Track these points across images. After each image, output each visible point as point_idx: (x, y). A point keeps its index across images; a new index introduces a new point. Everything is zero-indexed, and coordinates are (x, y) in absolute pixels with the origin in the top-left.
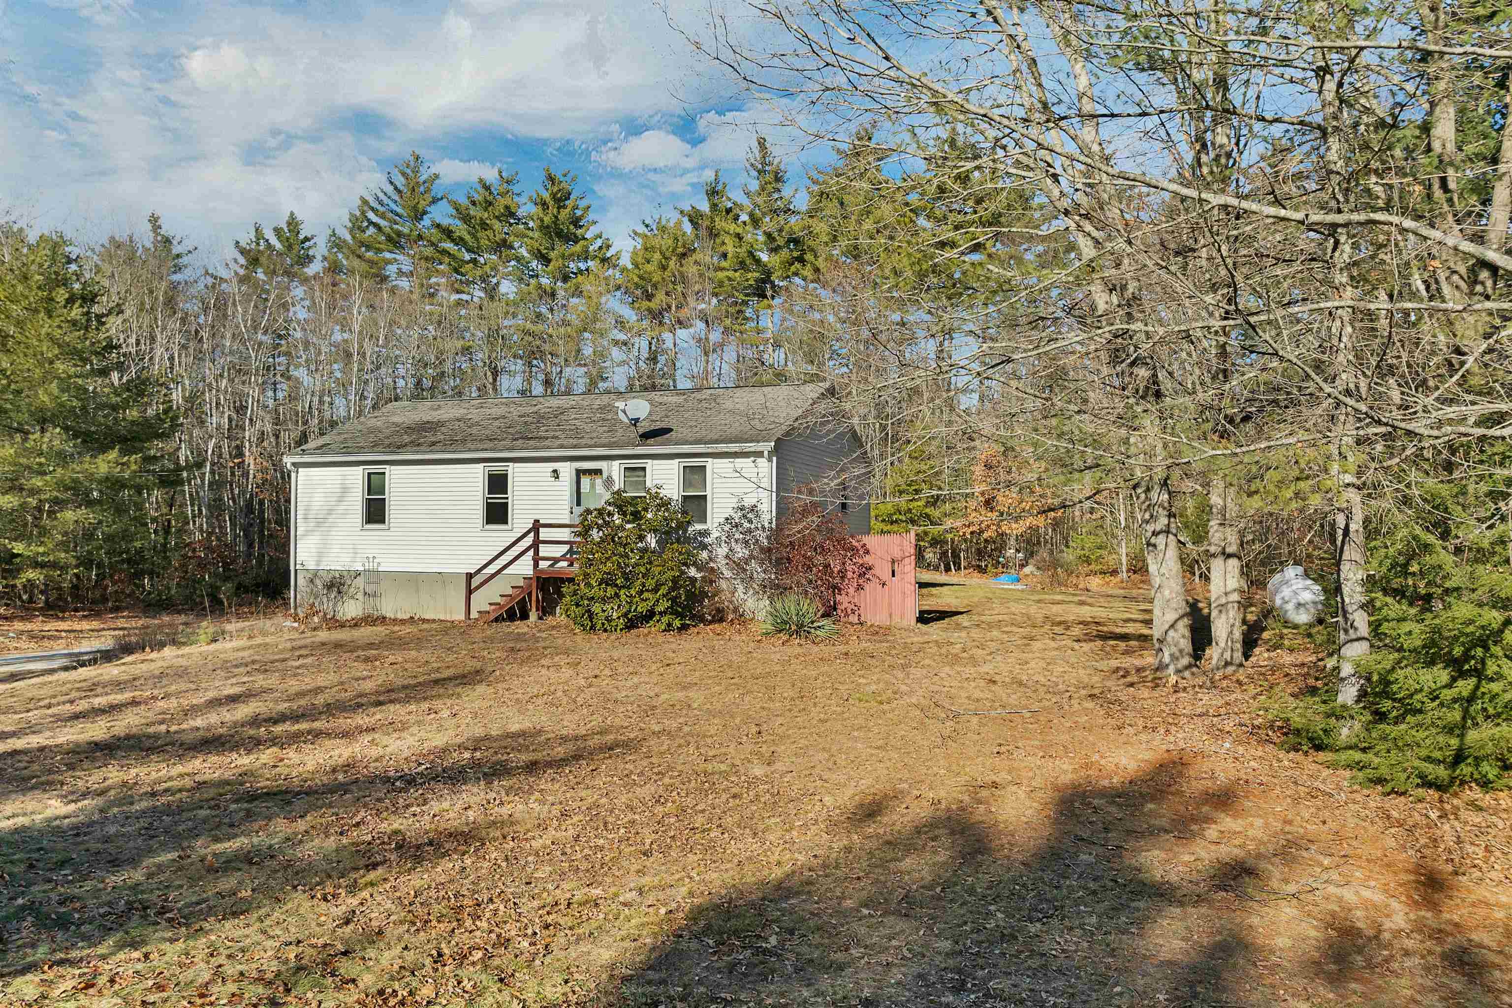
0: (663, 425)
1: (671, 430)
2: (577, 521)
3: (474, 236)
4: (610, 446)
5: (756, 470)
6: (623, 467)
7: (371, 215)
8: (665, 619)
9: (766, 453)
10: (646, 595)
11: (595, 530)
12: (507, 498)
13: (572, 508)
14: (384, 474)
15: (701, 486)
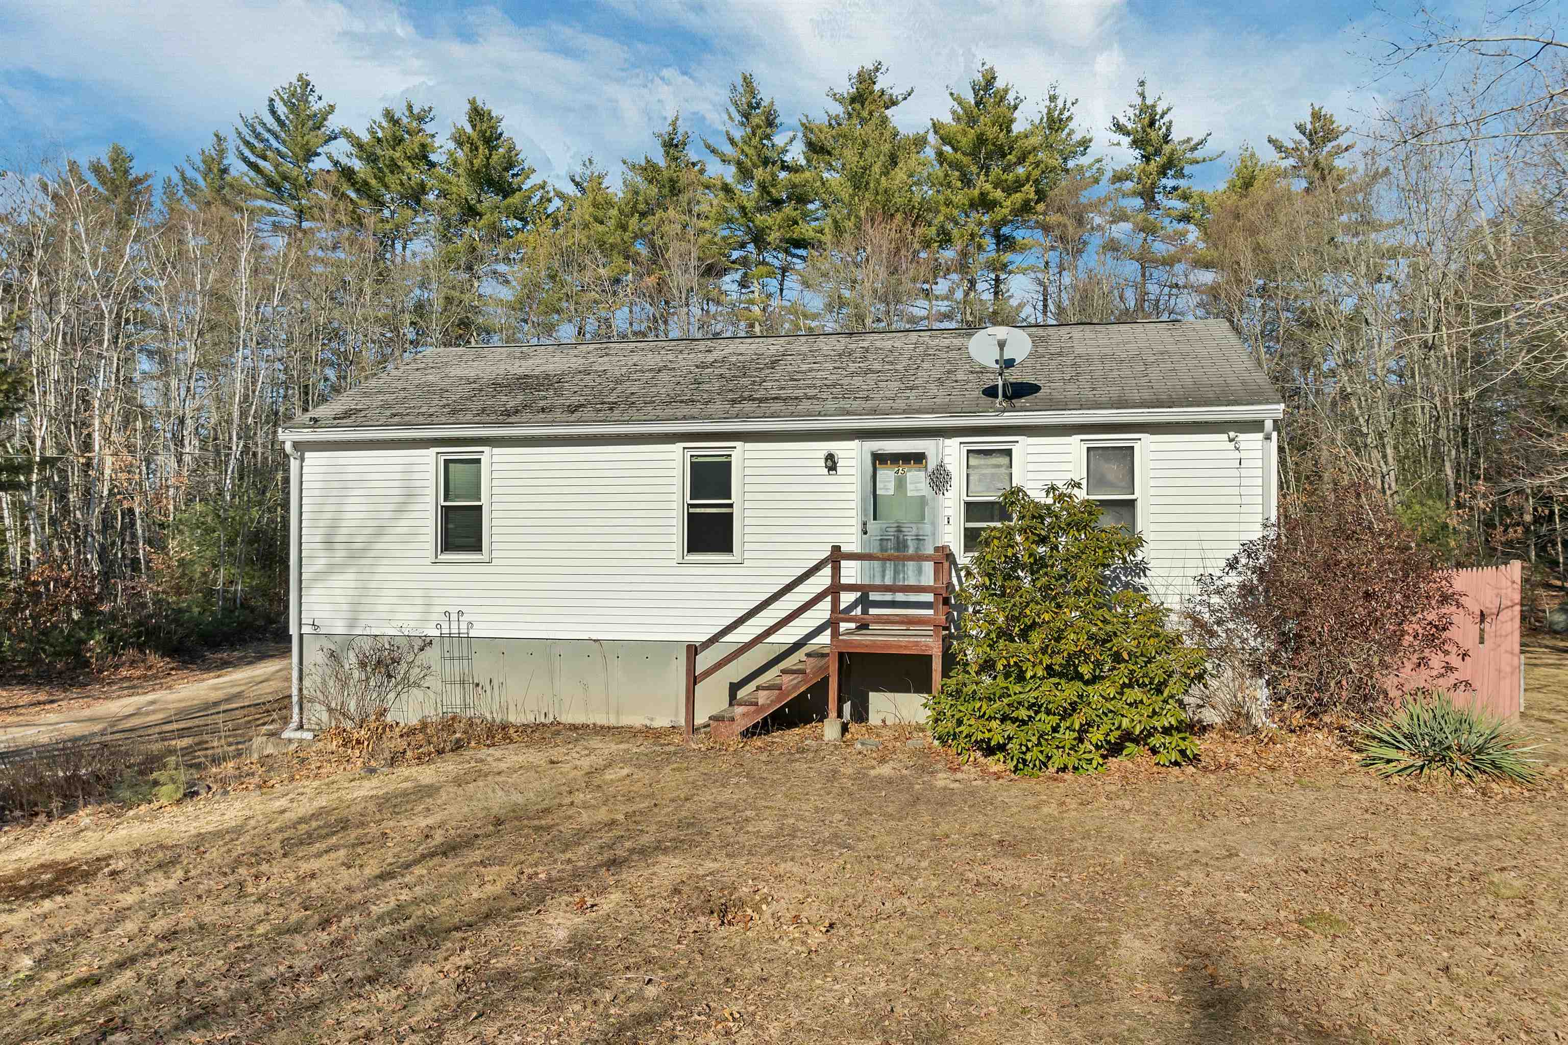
3: (382, 180)
5: (1237, 455)
6: (964, 450)
9: (1261, 425)
12: (731, 506)
13: (865, 524)
14: (478, 461)
15: (1123, 484)
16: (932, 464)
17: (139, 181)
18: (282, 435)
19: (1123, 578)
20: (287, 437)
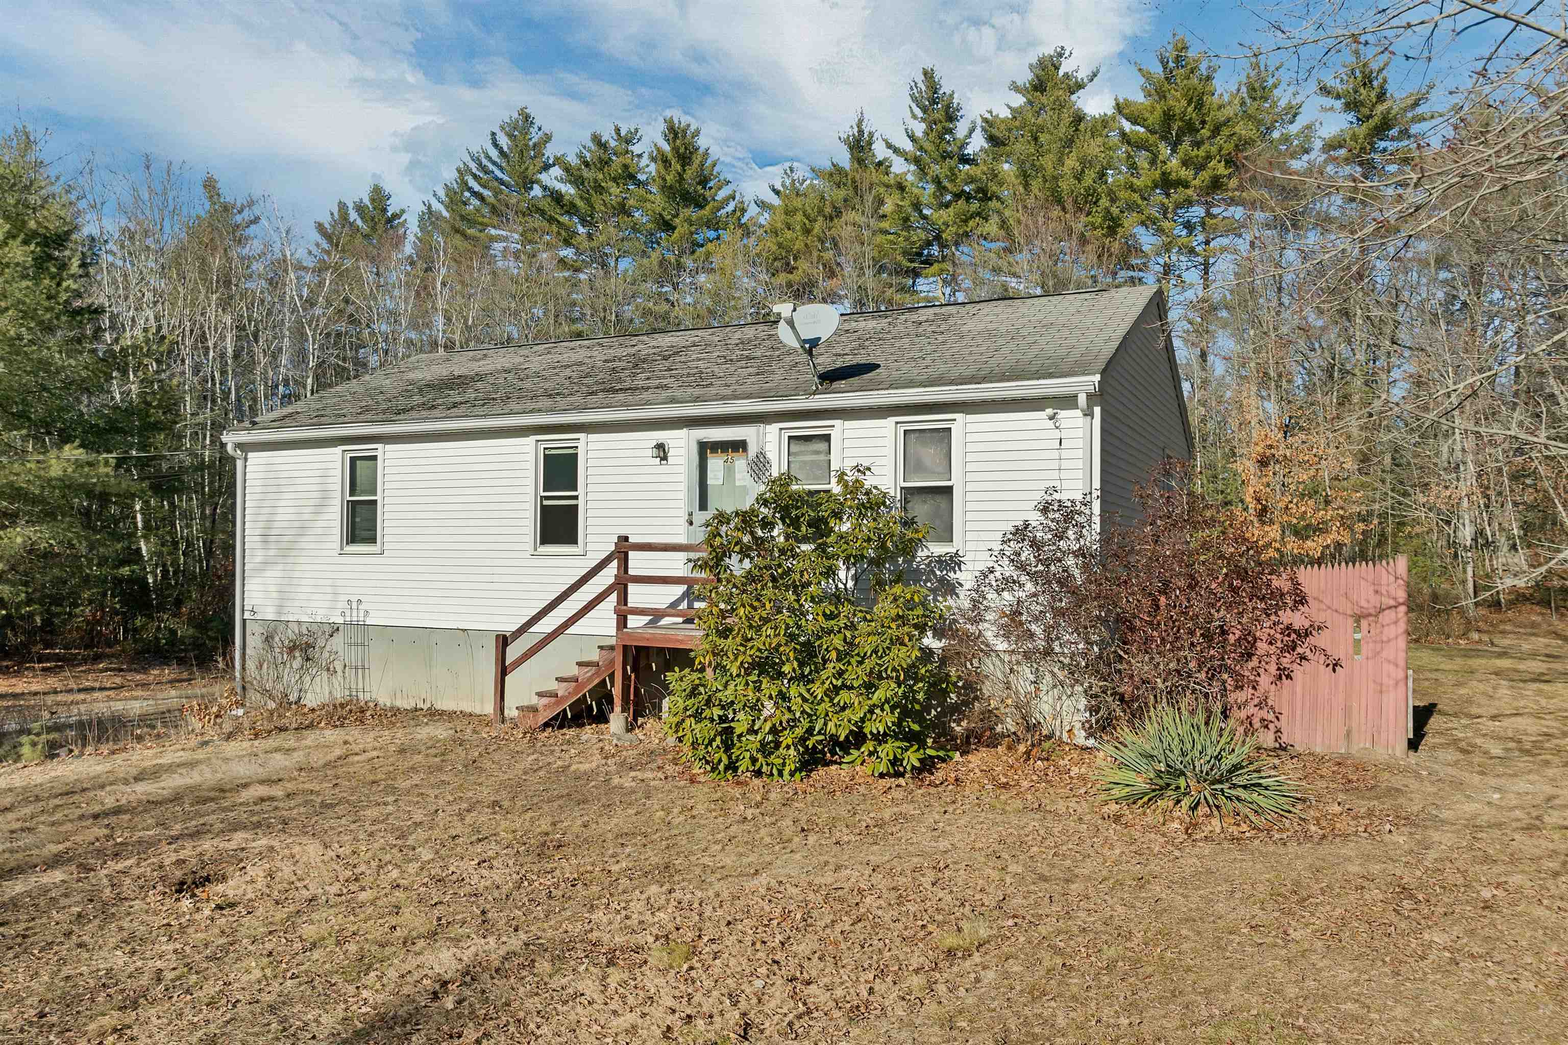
0: (861, 359)
1: (878, 366)
2: (700, 535)
3: (588, 201)
4: (763, 396)
5: (1057, 434)
6: (785, 435)
7: (472, 183)
8: (888, 749)
9: (1082, 399)
10: (844, 697)
11: (735, 558)
12: (576, 498)
13: (691, 514)
14: (374, 458)
15: (940, 469)
16: (752, 450)
17: (396, 216)
18: (225, 438)
19: (938, 573)
20: (229, 439)
